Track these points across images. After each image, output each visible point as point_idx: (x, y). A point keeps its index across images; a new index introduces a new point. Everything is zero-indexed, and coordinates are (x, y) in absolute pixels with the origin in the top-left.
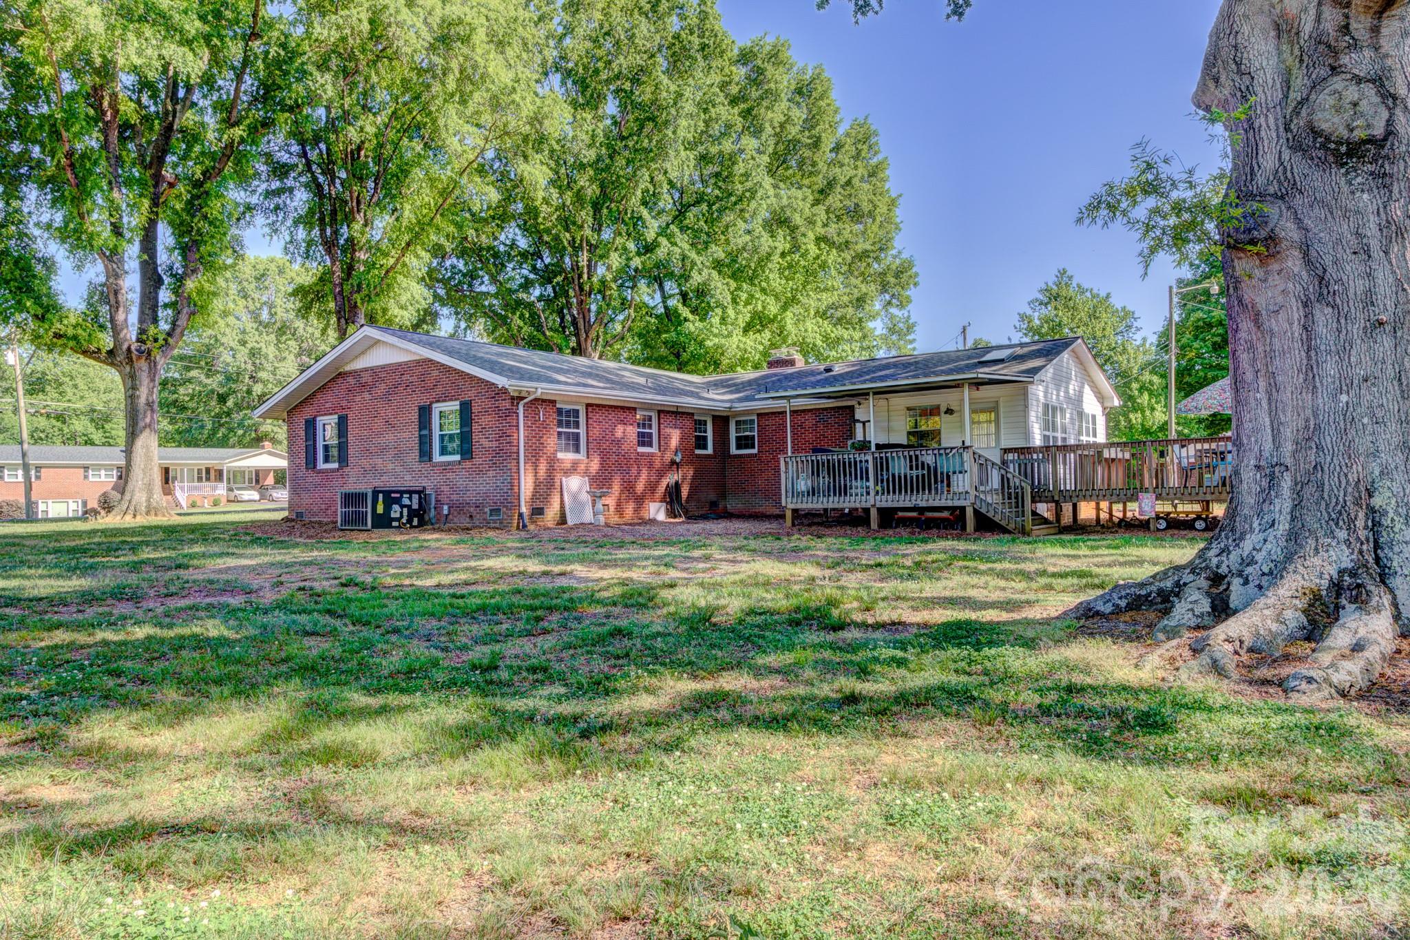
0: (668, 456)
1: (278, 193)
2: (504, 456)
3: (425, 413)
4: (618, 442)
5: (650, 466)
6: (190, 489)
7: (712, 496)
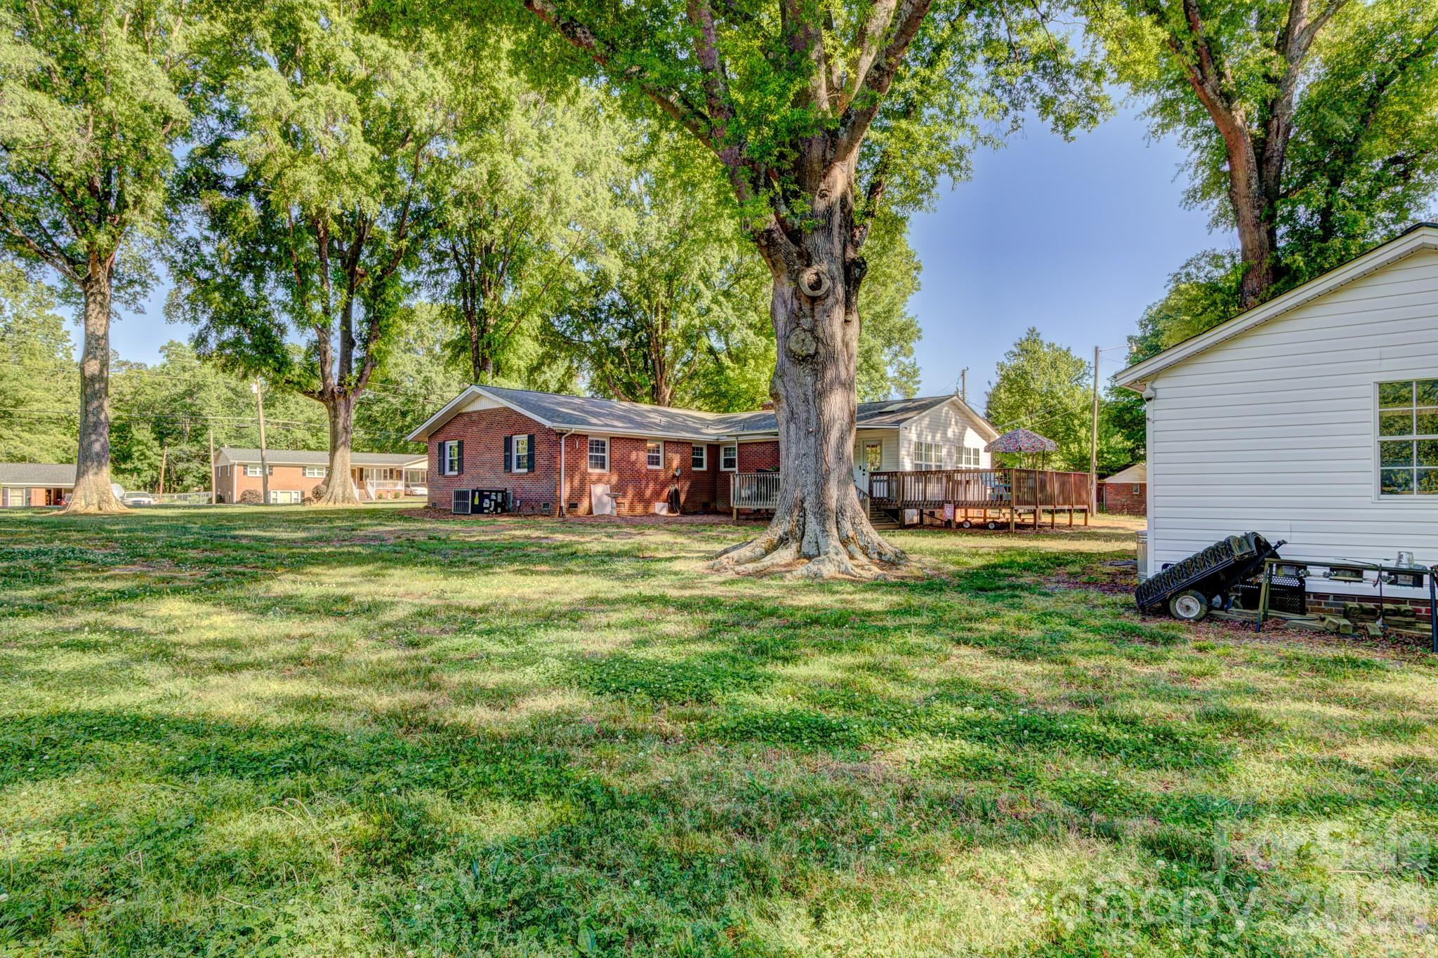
0: (670, 473)
1: (438, 272)
2: (552, 469)
3: (508, 442)
4: (633, 464)
5: (656, 480)
6: (379, 485)
7: (705, 499)
